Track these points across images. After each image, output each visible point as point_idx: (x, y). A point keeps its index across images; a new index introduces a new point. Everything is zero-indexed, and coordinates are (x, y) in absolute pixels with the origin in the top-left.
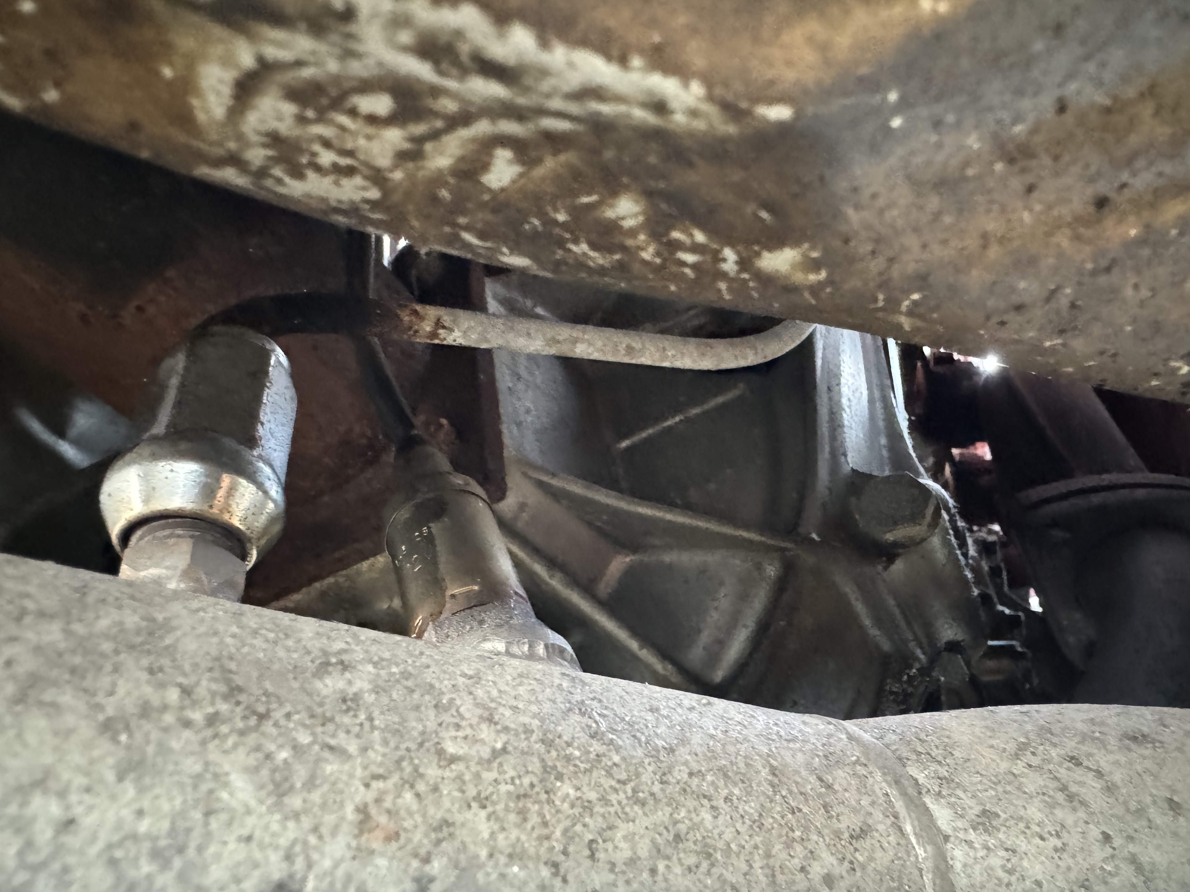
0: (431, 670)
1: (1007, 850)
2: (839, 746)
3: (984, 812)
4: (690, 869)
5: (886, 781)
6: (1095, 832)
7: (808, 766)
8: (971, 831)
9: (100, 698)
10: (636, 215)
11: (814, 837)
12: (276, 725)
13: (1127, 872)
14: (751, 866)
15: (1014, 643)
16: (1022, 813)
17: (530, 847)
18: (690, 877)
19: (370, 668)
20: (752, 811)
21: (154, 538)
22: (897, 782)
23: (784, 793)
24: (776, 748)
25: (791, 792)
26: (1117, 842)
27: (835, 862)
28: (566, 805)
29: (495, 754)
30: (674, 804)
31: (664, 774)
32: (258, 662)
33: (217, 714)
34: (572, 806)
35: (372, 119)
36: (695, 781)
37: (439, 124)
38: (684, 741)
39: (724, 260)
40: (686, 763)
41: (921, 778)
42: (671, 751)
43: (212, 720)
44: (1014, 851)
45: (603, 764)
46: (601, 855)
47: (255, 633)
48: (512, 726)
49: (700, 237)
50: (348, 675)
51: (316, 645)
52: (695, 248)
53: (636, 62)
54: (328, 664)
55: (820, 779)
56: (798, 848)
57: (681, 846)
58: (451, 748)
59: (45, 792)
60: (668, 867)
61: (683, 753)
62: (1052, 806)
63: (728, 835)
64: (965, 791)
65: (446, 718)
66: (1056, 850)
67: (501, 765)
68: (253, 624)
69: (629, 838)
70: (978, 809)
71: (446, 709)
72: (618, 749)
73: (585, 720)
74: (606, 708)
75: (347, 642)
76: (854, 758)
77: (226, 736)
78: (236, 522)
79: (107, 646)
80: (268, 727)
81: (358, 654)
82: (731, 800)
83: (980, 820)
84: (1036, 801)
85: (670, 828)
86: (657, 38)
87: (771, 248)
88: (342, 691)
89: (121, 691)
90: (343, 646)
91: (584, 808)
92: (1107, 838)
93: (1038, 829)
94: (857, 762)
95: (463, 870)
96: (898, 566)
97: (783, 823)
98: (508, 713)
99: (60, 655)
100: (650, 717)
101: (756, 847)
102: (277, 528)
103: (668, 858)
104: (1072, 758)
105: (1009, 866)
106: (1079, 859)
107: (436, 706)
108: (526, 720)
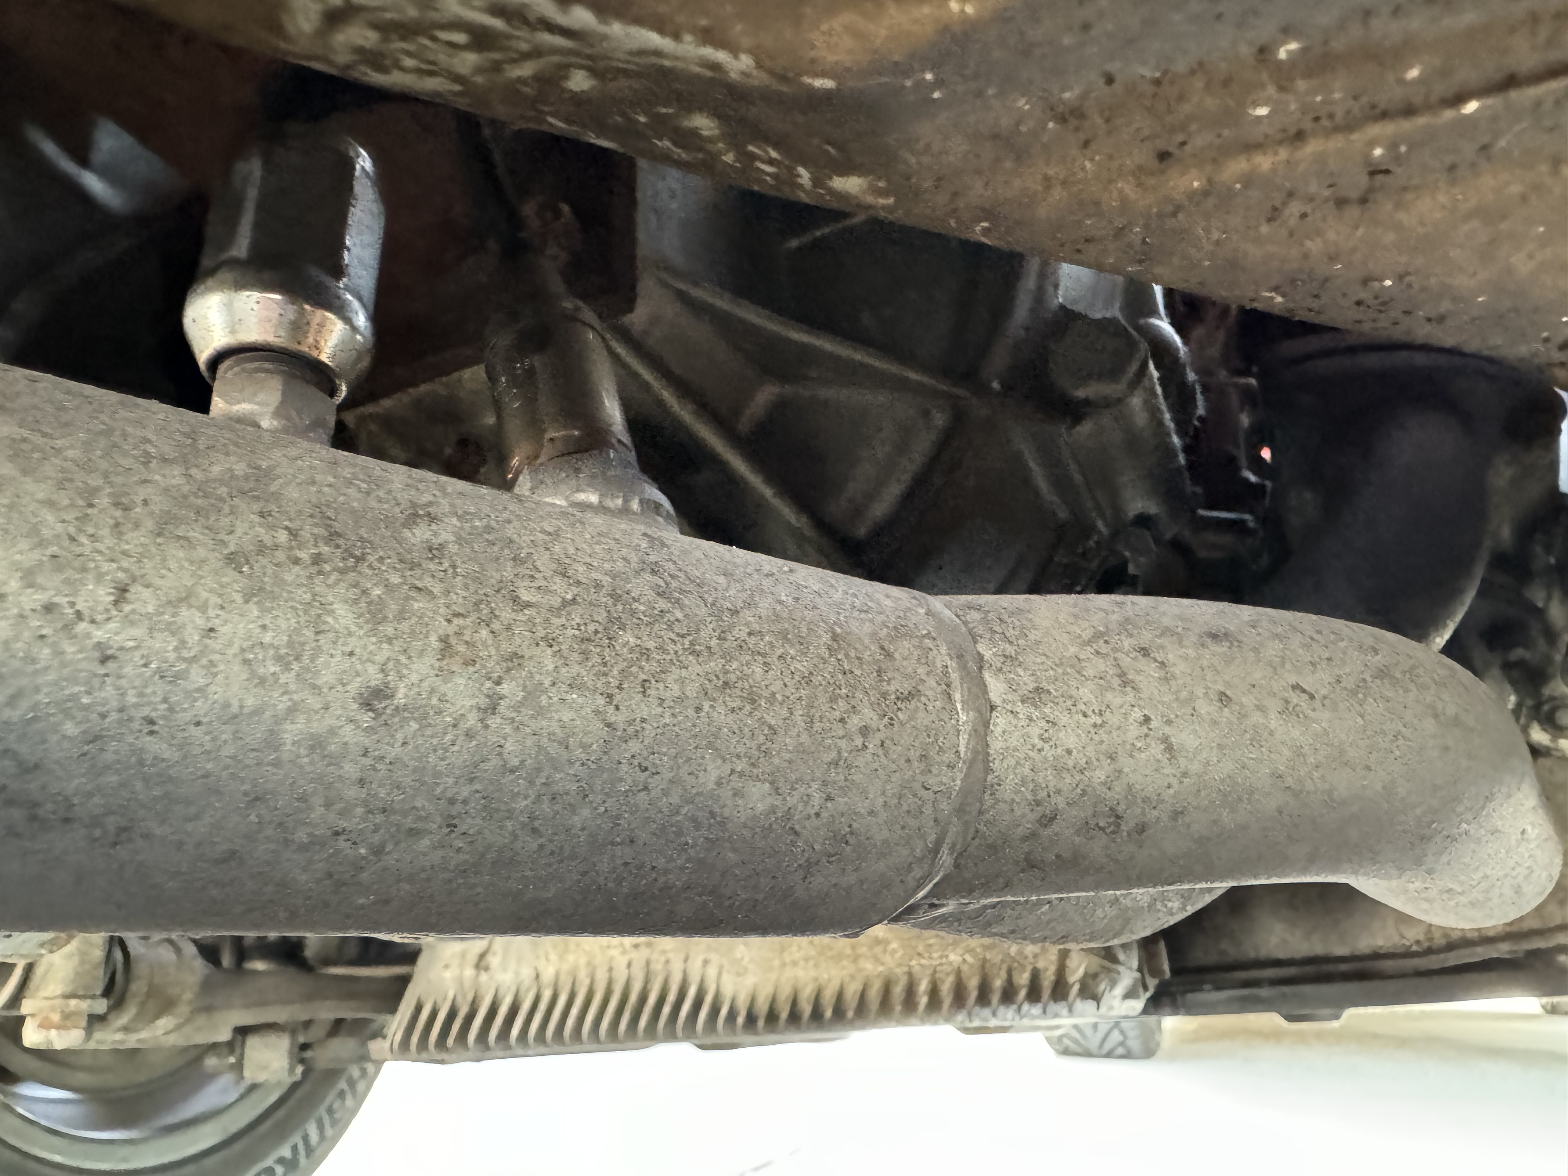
0: (512, 525)
1: (1048, 722)
2: (914, 619)
3: (1037, 689)
4: (733, 710)
5: (949, 655)
6: (1137, 714)
7: (874, 635)
8: (1019, 703)
9: (223, 536)
10: (711, 129)
11: (859, 695)
12: (370, 566)
13: (1156, 750)
14: (792, 714)
15: (1247, 517)
16: (1074, 692)
17: (589, 680)
18: (731, 717)
19: (454, 520)
20: (802, 669)
21: (244, 370)
22: (960, 657)
23: (839, 657)
24: (845, 617)
25: (847, 656)
26: (1154, 724)
27: (875, 717)
28: (625, 650)
29: (565, 603)
30: (728, 657)
31: (723, 632)
32: (353, 511)
33: (320, 554)
34: (631, 651)
35: (451, 45)
36: (752, 640)
37: (515, 56)
38: (749, 604)
39: (799, 176)
40: (747, 624)
41: (987, 655)
42: (735, 612)
43: (317, 560)
44: (1054, 724)
45: (666, 619)
46: (652, 692)
47: (349, 483)
48: (584, 581)
49: (774, 154)
50: (434, 527)
51: (404, 497)
52: (771, 162)
53: (688, 38)
54: (416, 515)
55: (882, 648)
56: (841, 703)
57: (728, 691)
58: (525, 596)
59: (190, 606)
60: (712, 706)
61: (747, 615)
62: (1103, 690)
63: (777, 686)
64: (1025, 669)
65: (523, 570)
66: (1095, 726)
67: (569, 614)
68: (347, 472)
69: (682, 681)
70: (1031, 686)
71: (523, 562)
72: (682, 607)
73: (656, 580)
74: (680, 570)
75: (434, 495)
76: (925, 632)
77: (329, 574)
78: (324, 358)
79: (223, 491)
80: (364, 568)
81: (445, 505)
82: (784, 659)
83: (1031, 696)
84: (1091, 685)
85: (721, 676)
86: (704, 22)
87: (841, 175)
88: (428, 541)
89: (239, 531)
90: (431, 498)
91: (642, 654)
92: (1147, 719)
93: (1083, 707)
94: (928, 635)
95: (529, 693)
96: (1086, 428)
97: (832, 681)
98: (581, 569)
99: (185, 497)
100: (722, 580)
101: (800, 699)
102: (366, 363)
103: (714, 700)
104: (1143, 649)
105: (1046, 735)
106: (1115, 734)
107: (514, 559)
108: (598, 576)
